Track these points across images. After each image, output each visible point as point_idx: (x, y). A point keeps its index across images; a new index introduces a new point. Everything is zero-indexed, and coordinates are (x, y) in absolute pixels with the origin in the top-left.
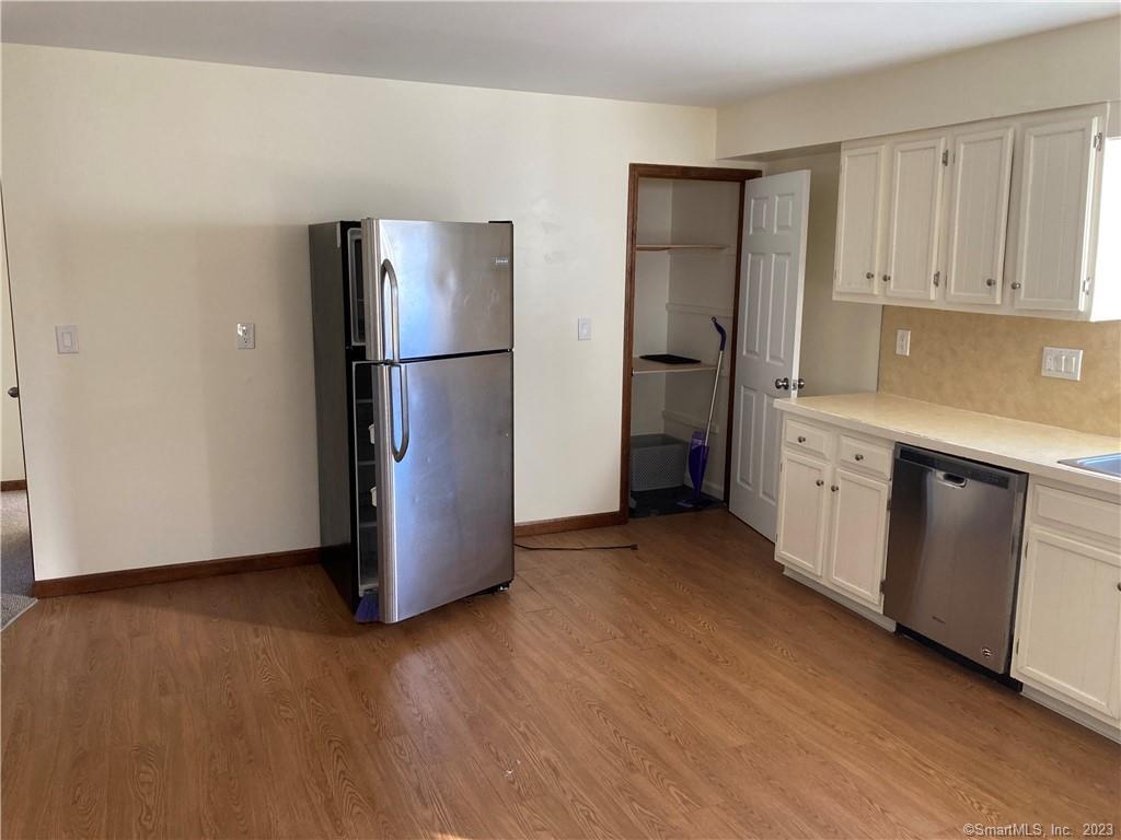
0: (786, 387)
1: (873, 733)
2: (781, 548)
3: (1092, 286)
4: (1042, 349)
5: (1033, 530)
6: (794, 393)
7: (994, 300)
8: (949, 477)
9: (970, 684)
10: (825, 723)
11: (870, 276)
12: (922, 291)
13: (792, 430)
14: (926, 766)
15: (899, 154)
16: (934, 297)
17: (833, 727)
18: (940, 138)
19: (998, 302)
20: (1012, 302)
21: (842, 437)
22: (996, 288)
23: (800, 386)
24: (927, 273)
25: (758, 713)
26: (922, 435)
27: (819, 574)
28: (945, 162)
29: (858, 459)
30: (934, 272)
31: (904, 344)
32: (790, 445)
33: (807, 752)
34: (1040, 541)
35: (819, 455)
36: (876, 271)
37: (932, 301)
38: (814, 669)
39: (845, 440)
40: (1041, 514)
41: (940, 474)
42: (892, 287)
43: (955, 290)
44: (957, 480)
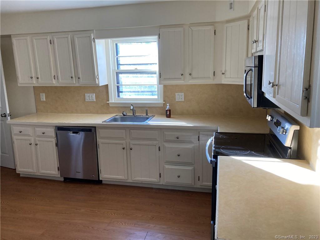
0: (5, 116)
1: (76, 209)
2: (19, 168)
3: (98, 77)
4: (84, 95)
5: (99, 141)
6: (9, 118)
7: (74, 82)
8: (74, 133)
9: (90, 186)
10: (63, 213)
11: (32, 78)
12: (51, 81)
13: (15, 130)
14: (95, 211)
15: (35, 40)
16: (55, 83)
17: (65, 213)
18: (48, 36)
19: (75, 83)
20: (79, 83)
21: (36, 128)
22: (73, 79)
23: (10, 115)
24: (51, 76)
25: (41, 221)
26: (63, 122)
27: (35, 172)
28: (51, 43)
29: (43, 134)
30: (53, 76)
31: (43, 97)
32: (16, 135)
33: (63, 224)
34: (102, 143)
35: (29, 135)
36: (33, 76)
37: (54, 84)
38: (49, 200)
39: (37, 129)
40: (101, 136)
41: (71, 132)
42: (40, 80)
43: (61, 80)
44: (77, 133)
